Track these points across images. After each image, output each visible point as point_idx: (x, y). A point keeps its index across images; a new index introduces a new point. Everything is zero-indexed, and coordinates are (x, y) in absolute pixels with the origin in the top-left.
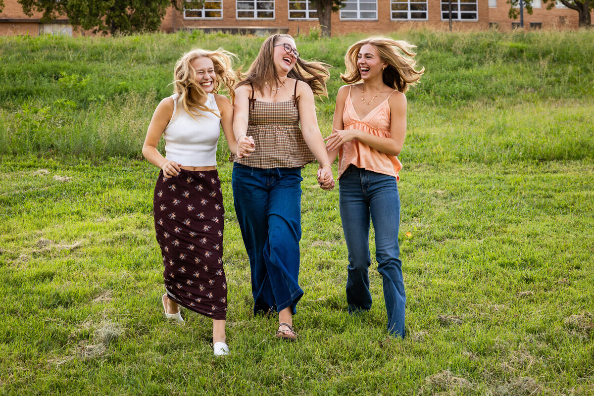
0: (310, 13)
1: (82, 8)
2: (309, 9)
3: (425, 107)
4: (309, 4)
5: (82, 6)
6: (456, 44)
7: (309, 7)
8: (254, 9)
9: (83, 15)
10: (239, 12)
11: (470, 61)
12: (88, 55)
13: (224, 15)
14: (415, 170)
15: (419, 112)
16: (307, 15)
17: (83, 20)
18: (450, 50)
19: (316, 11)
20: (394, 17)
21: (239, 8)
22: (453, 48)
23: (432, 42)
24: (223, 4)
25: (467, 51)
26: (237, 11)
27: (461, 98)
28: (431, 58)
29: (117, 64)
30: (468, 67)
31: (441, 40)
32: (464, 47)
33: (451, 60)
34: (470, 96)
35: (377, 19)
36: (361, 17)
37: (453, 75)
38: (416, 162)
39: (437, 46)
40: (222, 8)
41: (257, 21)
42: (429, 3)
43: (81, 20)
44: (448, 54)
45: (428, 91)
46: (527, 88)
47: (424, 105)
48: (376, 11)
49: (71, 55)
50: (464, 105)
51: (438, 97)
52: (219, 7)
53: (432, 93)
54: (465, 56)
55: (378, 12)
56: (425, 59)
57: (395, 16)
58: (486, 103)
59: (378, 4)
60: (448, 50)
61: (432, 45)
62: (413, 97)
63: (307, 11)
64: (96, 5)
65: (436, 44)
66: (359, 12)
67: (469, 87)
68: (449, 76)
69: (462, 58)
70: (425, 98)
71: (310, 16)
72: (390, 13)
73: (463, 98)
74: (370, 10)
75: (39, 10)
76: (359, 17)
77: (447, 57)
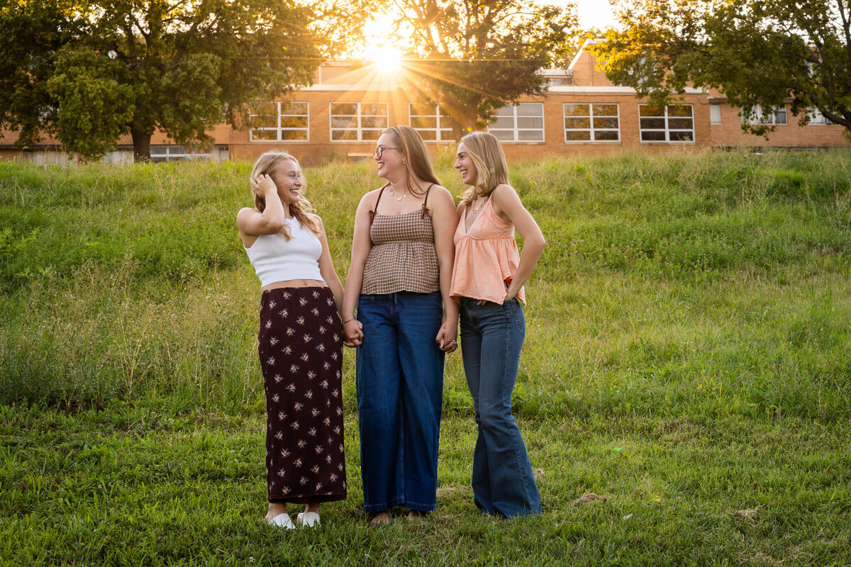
0: (442, 132)
1: (81, 124)
2: (441, 127)
3: (648, 283)
4: (440, 118)
5: (80, 121)
6: (685, 173)
7: (440, 125)
8: (357, 127)
9: (82, 135)
10: (334, 132)
11: (711, 201)
12: (55, 195)
13: (310, 136)
14: (666, 436)
15: (638, 292)
16: (438, 135)
17: (81, 143)
18: (676, 183)
19: (451, 129)
20: (569, 138)
21: (333, 126)
22: (680, 180)
23: (643, 171)
24: (310, 120)
25: (705, 184)
26: (331, 129)
27: (709, 265)
28: (647, 197)
29: (103, 209)
30: (710, 210)
31: (658, 167)
32: (698, 177)
33: (680, 199)
34: (723, 262)
35: (544, 141)
36: (520, 139)
37: (689, 224)
38: (663, 415)
39: (653, 177)
40: (309, 125)
41: (363, 145)
42: (621, 117)
43: (78, 143)
44: (674, 190)
45: (650, 254)
46: (821, 247)
47: (646, 279)
48: (543, 130)
49: (25, 195)
50: (718, 278)
51: (670, 265)
52: (305, 124)
53: (657, 257)
54: (704, 192)
55: (546, 131)
56: (634, 198)
57: (571, 136)
58: (755, 275)
59: (546, 119)
60: (673, 182)
61: (644, 174)
62: (623, 264)
63: (438, 130)
64: (104, 120)
65: (650, 173)
66: (516, 130)
67: (721, 246)
68: (682, 227)
69: (698, 196)
70: (645, 265)
71: (443, 138)
72: (563, 131)
73: (712, 266)
74: (534, 127)
75: (13, 129)
76: (516, 139)
77: (672, 194)
